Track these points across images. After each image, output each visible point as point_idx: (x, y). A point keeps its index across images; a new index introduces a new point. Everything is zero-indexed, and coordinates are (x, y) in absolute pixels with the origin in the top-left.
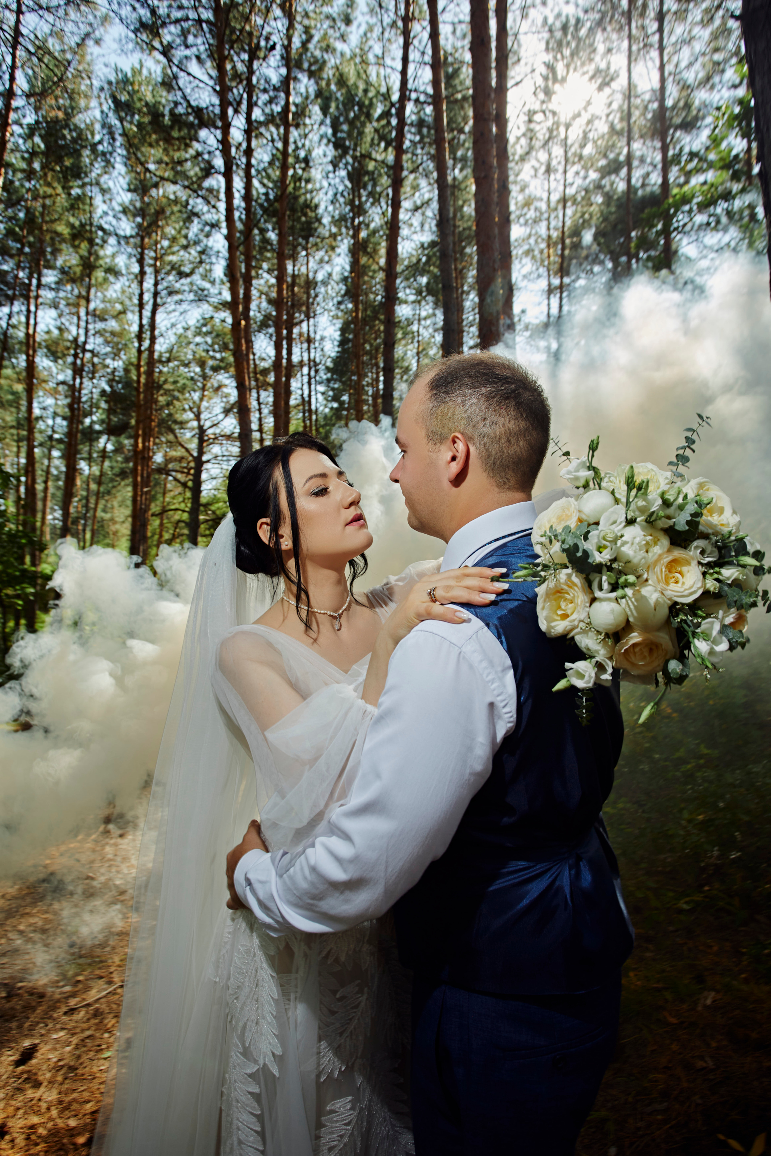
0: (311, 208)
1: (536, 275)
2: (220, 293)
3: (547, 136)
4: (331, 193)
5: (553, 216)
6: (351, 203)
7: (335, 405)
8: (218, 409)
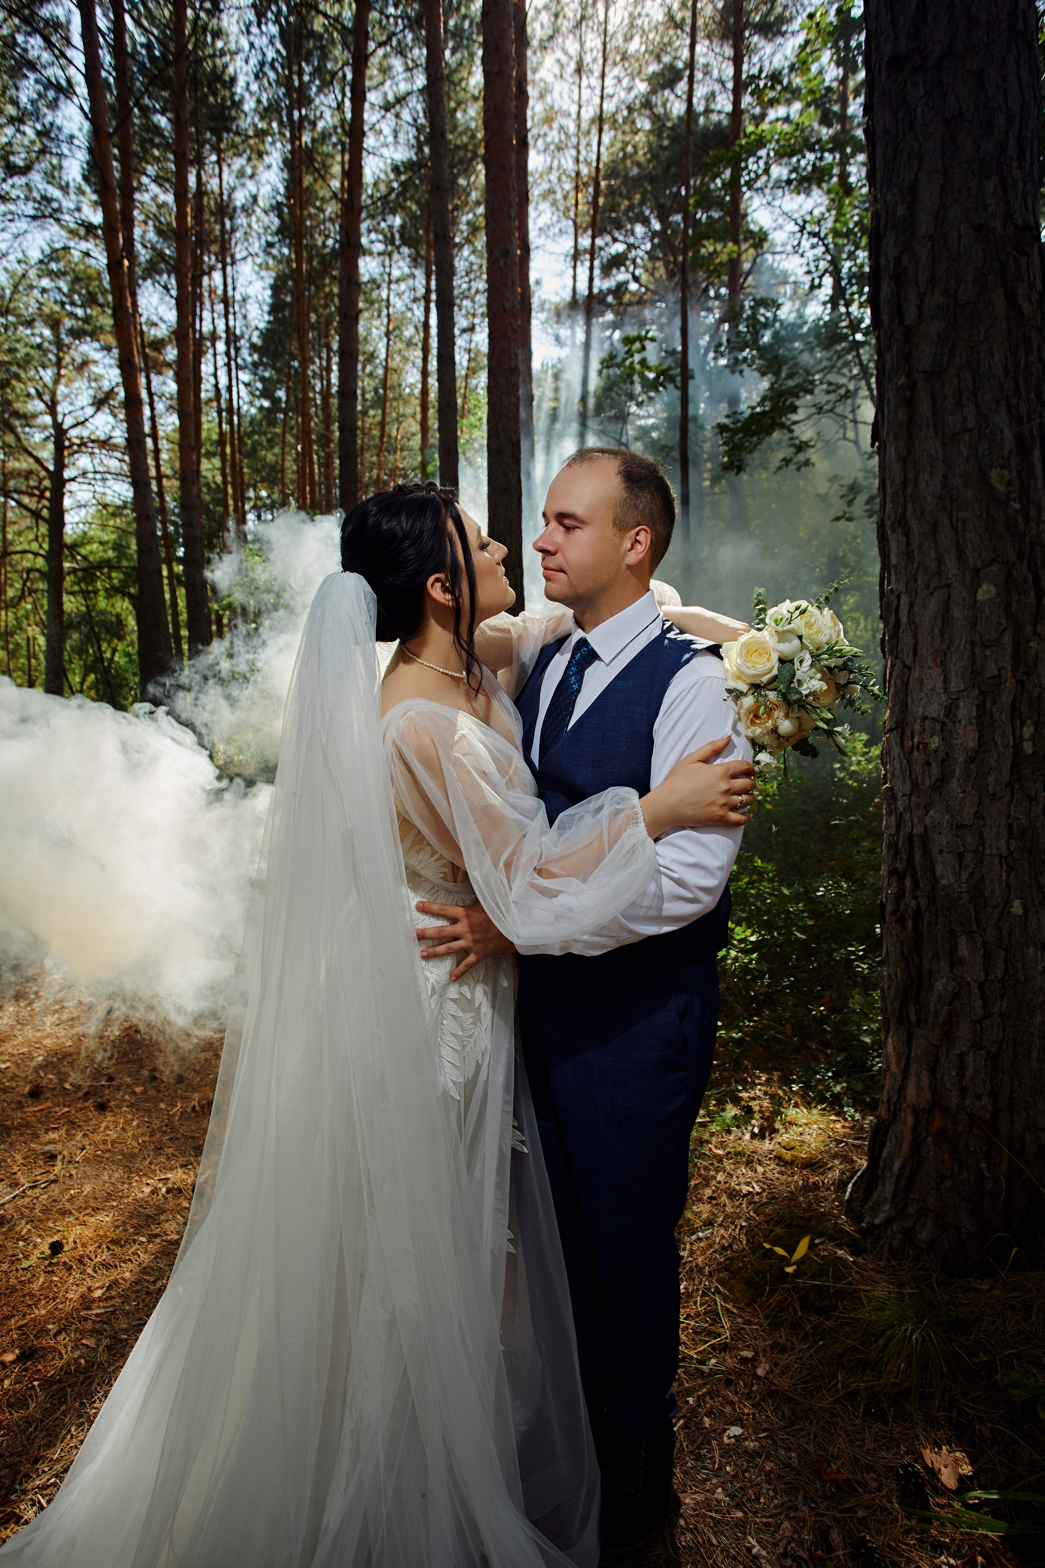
0: (224, 83)
1: (556, 230)
2: (79, 209)
3: (579, 16)
4: (253, 61)
5: (583, 143)
6: (285, 82)
7: (266, 404)
8: (85, 398)
